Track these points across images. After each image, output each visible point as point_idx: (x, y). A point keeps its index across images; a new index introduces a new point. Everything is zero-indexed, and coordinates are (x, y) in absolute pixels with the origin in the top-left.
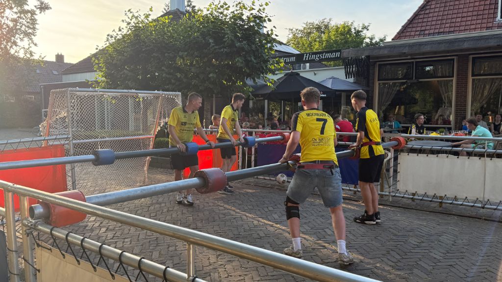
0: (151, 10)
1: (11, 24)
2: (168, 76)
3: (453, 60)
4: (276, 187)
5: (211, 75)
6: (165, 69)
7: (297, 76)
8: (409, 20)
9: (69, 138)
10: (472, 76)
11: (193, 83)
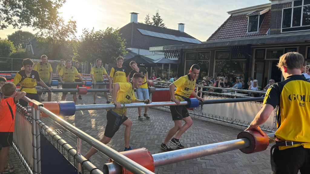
0: (93, 28)
1: (67, 28)
3: (209, 52)
8: (215, 32)
10: (215, 59)
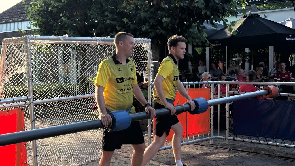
2: (112, 22)
4: (263, 152)
5: (165, 20)
6: (109, 15)
7: (257, 18)
9: (30, 99)
11: (144, 29)
